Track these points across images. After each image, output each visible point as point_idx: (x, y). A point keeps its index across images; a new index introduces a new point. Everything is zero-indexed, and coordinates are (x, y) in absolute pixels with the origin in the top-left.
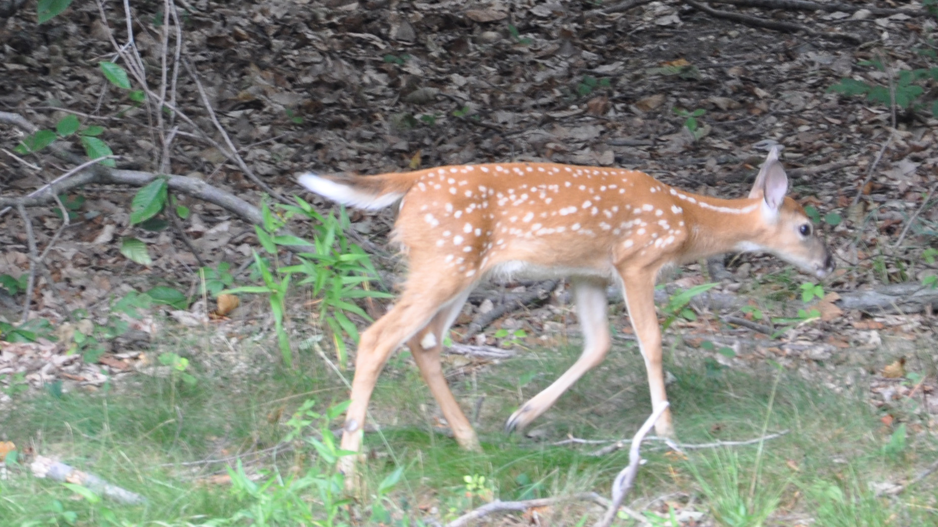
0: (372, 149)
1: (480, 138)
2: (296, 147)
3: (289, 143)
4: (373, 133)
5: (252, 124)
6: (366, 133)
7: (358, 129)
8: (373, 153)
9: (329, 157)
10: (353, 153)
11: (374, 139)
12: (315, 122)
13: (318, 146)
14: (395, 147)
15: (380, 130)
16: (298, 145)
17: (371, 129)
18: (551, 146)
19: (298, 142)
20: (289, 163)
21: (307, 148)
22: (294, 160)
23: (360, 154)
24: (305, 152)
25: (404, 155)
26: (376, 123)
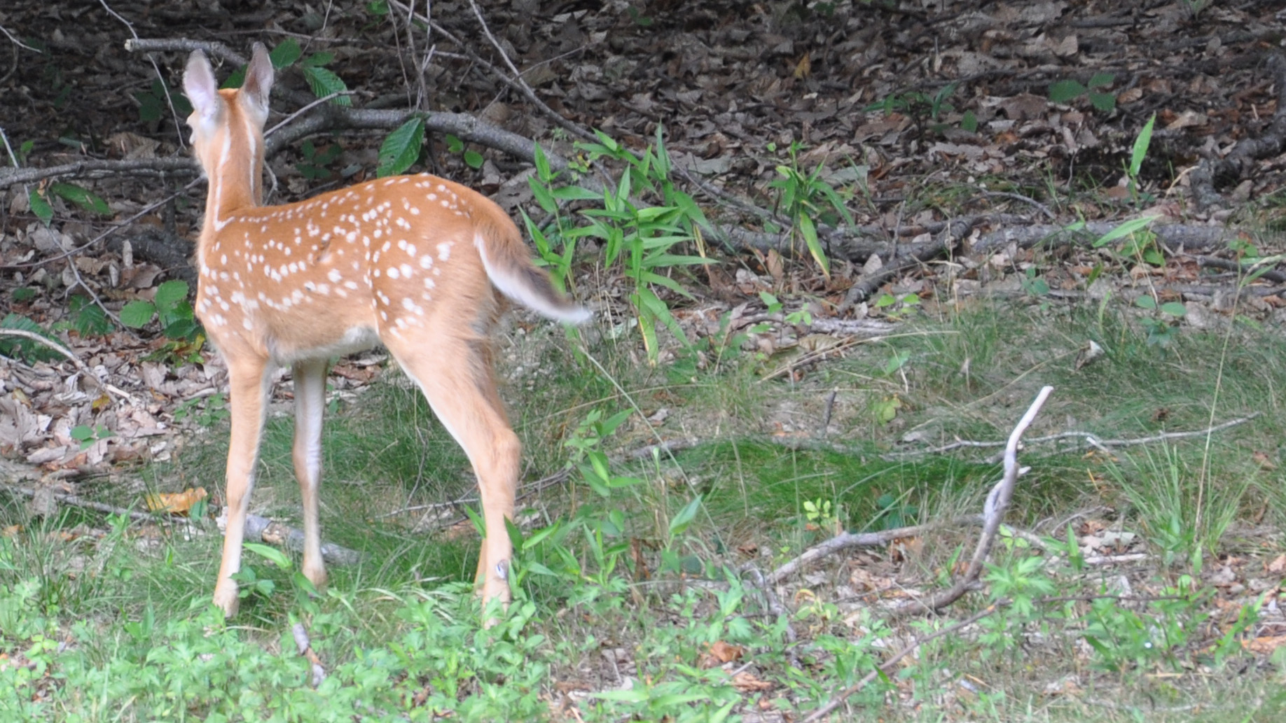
0: (743, 55)
1: (895, 30)
2: (639, 59)
3: (630, 54)
4: (747, 33)
5: (585, 30)
6: (738, 33)
7: (728, 27)
8: (745, 60)
9: (683, 70)
10: (717, 62)
11: (748, 41)
12: (671, 22)
13: (668, 56)
14: (775, 50)
15: (758, 28)
16: (642, 55)
17: (745, 27)
18: (991, 34)
19: (643, 52)
20: (626, 81)
21: (654, 59)
22: (634, 77)
23: (726, 62)
24: (652, 65)
25: (788, 60)
26: (753, 17)
